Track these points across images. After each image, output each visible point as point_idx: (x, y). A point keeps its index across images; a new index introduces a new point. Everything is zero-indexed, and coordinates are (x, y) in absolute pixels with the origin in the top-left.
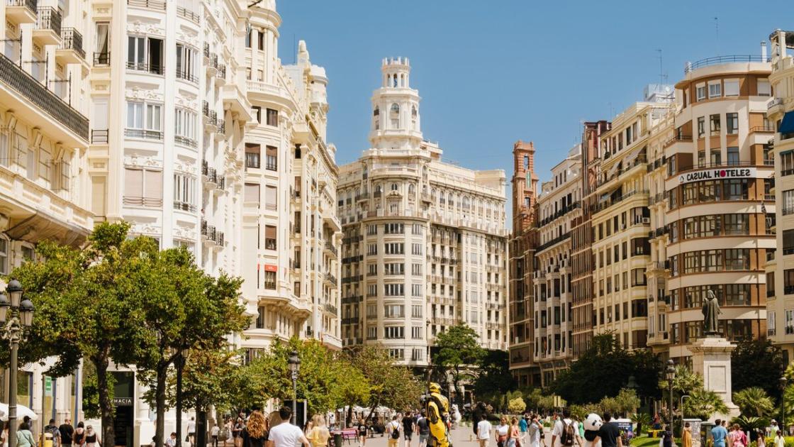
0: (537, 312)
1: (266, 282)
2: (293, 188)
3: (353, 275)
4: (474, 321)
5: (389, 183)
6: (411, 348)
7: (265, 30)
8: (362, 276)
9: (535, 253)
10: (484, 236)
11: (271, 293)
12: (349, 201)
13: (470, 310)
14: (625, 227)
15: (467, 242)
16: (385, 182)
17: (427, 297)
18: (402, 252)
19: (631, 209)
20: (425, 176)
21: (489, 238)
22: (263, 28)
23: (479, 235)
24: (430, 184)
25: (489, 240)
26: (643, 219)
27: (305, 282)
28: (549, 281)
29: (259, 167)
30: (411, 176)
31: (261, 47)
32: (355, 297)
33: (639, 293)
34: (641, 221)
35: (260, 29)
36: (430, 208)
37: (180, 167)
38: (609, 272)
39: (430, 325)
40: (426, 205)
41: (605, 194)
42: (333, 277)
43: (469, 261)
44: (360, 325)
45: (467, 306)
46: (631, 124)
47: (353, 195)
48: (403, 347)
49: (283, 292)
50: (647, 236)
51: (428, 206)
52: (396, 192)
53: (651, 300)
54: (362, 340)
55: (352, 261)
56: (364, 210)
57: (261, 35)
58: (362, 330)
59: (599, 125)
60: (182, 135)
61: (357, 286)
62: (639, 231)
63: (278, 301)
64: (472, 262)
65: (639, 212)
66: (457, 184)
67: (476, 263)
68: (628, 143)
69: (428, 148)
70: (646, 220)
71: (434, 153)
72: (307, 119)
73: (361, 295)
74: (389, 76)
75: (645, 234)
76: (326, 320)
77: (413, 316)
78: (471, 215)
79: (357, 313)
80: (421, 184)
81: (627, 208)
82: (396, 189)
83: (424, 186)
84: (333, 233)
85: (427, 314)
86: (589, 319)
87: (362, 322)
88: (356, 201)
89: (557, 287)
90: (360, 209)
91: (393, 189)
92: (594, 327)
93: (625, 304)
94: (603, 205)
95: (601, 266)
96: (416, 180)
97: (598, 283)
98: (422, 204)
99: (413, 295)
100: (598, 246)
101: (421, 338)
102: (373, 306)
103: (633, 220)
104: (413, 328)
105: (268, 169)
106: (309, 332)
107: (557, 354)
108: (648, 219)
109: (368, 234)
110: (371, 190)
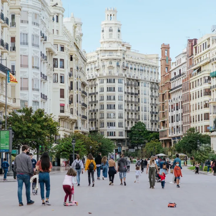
0: (170, 116)
1: (60, 110)
2: (70, 73)
3: (94, 100)
4: (145, 119)
5: (109, 61)
6: (118, 131)
7: (59, 15)
8: (97, 101)
9: (169, 92)
10: (149, 83)
11: (62, 114)
12: (92, 69)
13: (143, 115)
14: (201, 84)
15: (142, 86)
16: (107, 61)
17: (125, 109)
18: (114, 91)
19: (204, 77)
20: (124, 58)
21: (152, 83)
22: (58, 14)
23: (147, 82)
24: (126, 61)
25: (152, 84)
26: (208, 81)
27: (75, 109)
28: (174, 104)
29: (57, 67)
30: (118, 58)
31: (57, 21)
32: (95, 110)
33: (207, 110)
34: (207, 82)
35: (57, 15)
36: (126, 72)
37: (34, 76)
38: (196, 102)
39: (126, 121)
40: (124, 70)
41: (195, 70)
42: (85, 104)
43: (143, 94)
44: (97, 121)
45: (142, 113)
46: (204, 42)
47: (93, 66)
48: (115, 131)
49: (67, 113)
50: (210, 88)
51: (125, 71)
52: (112, 65)
53: (211, 114)
54: (98, 128)
55: (93, 94)
56: (98, 73)
57: (57, 17)
58: (98, 123)
59: (193, 41)
60: (34, 65)
61: (95, 105)
62: (207, 86)
63: (65, 117)
64: (144, 94)
65: (207, 78)
66: (137, 61)
67: (146, 94)
68: (203, 50)
69: (125, 45)
70: (209, 82)
71: (128, 47)
72: (75, 43)
73: (97, 109)
74: (108, 15)
75: (209, 87)
76: (83, 122)
77: (119, 117)
78: (144, 74)
79: (95, 116)
80: (122, 62)
81: (202, 77)
82: (111, 64)
83: (123, 62)
84: (85, 86)
85: (125, 116)
86: (189, 120)
87: (97, 120)
88: (94, 69)
89: (177, 106)
90: (96, 72)
91: (110, 64)
92: (191, 123)
93: (202, 115)
94: (195, 74)
95: (193, 99)
96: (120, 60)
97: (192, 106)
98: (122, 70)
99: (119, 109)
100: (192, 91)
101: (123, 127)
102: (102, 114)
103: (204, 82)
104: (119, 123)
105: (61, 68)
106: (76, 128)
107: (177, 134)
108: (210, 81)
109: (100, 83)
110: (101, 64)
